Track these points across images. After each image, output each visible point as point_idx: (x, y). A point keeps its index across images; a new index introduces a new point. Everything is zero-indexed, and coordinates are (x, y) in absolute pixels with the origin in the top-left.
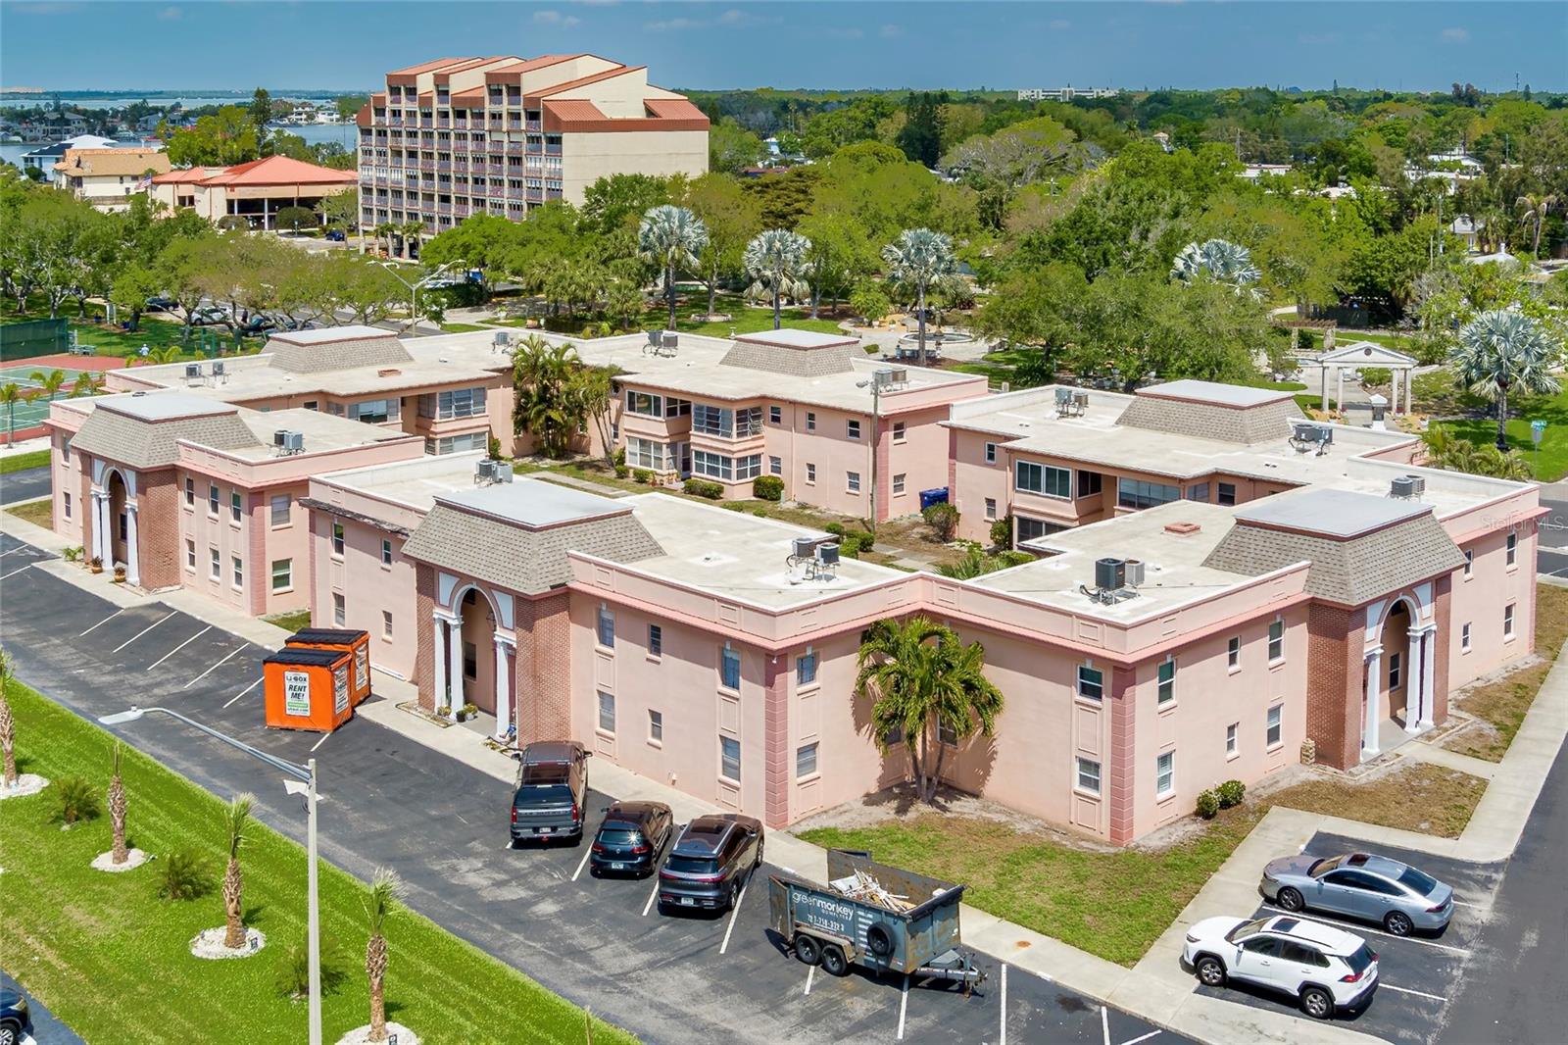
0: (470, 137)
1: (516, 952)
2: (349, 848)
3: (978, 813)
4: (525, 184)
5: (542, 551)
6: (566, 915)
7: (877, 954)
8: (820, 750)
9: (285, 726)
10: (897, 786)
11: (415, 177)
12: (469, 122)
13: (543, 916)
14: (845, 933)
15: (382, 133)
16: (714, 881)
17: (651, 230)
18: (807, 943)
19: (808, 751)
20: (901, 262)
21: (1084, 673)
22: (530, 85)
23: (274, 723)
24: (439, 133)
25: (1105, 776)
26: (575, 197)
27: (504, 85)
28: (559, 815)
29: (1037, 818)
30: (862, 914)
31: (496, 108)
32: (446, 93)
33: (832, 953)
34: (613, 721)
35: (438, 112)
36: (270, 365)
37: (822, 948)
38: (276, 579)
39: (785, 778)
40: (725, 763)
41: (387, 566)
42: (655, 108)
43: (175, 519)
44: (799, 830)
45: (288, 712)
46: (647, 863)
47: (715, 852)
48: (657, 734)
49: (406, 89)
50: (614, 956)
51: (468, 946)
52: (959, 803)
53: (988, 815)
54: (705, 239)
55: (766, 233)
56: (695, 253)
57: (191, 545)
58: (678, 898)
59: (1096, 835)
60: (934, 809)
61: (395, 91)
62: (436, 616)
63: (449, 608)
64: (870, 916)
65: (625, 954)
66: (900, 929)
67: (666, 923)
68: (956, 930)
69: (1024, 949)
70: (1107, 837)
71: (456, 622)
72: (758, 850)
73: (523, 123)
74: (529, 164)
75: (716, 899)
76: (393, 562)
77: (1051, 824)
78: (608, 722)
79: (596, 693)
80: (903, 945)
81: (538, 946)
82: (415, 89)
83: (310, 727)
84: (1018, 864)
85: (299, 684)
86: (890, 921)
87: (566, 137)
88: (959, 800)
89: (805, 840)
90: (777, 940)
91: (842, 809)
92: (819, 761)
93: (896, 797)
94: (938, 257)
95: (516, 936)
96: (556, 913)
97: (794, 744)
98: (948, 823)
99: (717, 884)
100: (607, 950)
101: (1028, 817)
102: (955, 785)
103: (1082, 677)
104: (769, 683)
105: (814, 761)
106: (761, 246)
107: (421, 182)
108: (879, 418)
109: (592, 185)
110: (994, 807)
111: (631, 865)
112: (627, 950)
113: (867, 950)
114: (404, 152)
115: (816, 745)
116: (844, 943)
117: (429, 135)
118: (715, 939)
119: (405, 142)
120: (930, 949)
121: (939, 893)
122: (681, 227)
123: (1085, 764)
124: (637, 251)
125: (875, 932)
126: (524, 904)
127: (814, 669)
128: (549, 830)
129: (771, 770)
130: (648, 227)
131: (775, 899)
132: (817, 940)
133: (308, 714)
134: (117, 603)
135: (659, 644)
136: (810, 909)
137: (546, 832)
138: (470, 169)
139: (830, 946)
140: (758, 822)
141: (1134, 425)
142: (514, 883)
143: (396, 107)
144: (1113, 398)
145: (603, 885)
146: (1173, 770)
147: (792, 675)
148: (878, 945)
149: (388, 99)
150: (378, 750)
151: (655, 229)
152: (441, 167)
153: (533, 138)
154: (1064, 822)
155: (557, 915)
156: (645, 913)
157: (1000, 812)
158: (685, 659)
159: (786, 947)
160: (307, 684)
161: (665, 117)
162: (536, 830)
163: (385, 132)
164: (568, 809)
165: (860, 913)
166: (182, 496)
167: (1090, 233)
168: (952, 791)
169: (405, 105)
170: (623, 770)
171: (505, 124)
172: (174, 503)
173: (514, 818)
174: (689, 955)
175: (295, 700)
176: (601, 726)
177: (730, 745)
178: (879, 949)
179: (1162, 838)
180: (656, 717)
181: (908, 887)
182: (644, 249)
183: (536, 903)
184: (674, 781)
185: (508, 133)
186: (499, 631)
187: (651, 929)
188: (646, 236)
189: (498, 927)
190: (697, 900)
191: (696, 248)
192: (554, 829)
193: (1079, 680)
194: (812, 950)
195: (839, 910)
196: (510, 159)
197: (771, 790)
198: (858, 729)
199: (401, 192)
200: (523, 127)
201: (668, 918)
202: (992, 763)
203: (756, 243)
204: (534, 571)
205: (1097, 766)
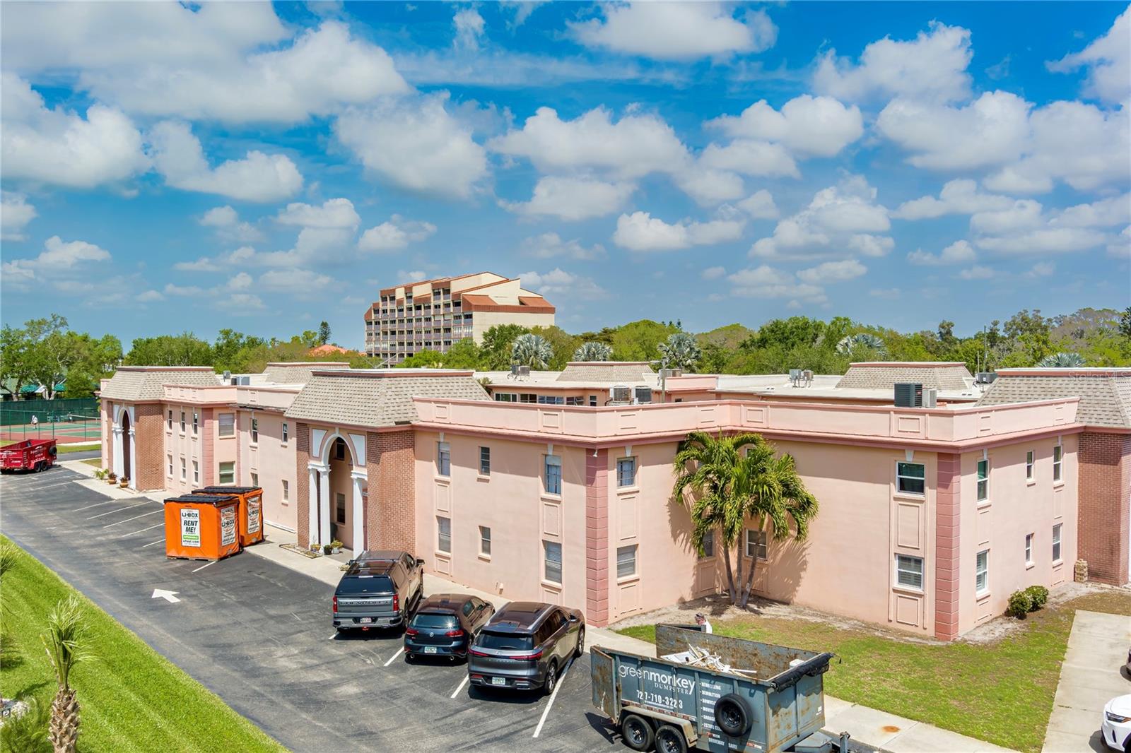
0: (423, 319)
1: (298, 732)
2: (177, 637)
3: (794, 616)
4: (452, 342)
5: (390, 393)
6: (368, 698)
7: (726, 734)
8: (639, 553)
9: (181, 555)
10: (709, 597)
11: (395, 345)
12: (423, 312)
13: (342, 697)
14: (684, 710)
15: (378, 323)
16: (528, 659)
17: (519, 347)
18: (636, 725)
19: (627, 552)
20: (668, 351)
21: (903, 469)
22: (456, 287)
23: (173, 553)
24: (407, 320)
25: (929, 571)
26: (479, 341)
27: (442, 289)
28: (380, 605)
29: (852, 619)
30: (707, 685)
31: (437, 302)
32: (411, 297)
33: (668, 735)
34: (449, 543)
35: (407, 308)
36: (266, 381)
37: (655, 731)
38: (222, 476)
39: (605, 577)
40: (547, 568)
41: (284, 444)
42: (524, 301)
43: (161, 441)
44: (619, 627)
45: (184, 544)
46: (463, 647)
47: (530, 628)
48: (486, 549)
49: (390, 297)
50: (409, 739)
51: (248, 726)
52: (771, 608)
53: (804, 617)
54: (552, 354)
55: (587, 344)
56: (545, 361)
57: (170, 457)
58: (489, 677)
59: (920, 631)
60: (748, 613)
61: (384, 299)
62: (310, 467)
63: (318, 459)
64: (718, 687)
65: (422, 737)
66: (758, 701)
67: (474, 706)
68: (820, 709)
69: (894, 735)
70: (931, 632)
71: (324, 470)
72: (579, 638)
73: (452, 309)
74: (455, 331)
75: (531, 679)
76: (289, 440)
77: (867, 624)
78: (445, 545)
79: (435, 518)
80: (762, 722)
81: (325, 726)
82: (394, 297)
83: (200, 556)
84: (852, 654)
85: (192, 519)
86: (745, 692)
87: (475, 314)
88: (770, 606)
89: (627, 635)
90: (598, 724)
91: (660, 612)
92: (638, 565)
93: (710, 604)
94: (691, 349)
95: (304, 716)
96: (356, 694)
97: (614, 545)
98: (767, 622)
99: (533, 662)
100: (403, 732)
101: (844, 619)
102: (765, 595)
103: (900, 474)
104: (590, 480)
105: (633, 564)
106: (583, 350)
107: (397, 347)
108: (666, 393)
109: (487, 331)
110: (807, 611)
111: (445, 649)
112: (425, 732)
113: (713, 731)
114: (389, 332)
115: (635, 547)
116: (684, 723)
117: (401, 321)
118: (529, 723)
119: (389, 327)
120: (793, 729)
121: (796, 663)
122: (537, 345)
123: (904, 559)
124: (511, 360)
125: (726, 707)
126: (325, 686)
127: (633, 472)
128: (369, 620)
129: (591, 567)
130: (517, 345)
131: (597, 673)
132: (649, 719)
133: (199, 545)
134: (112, 497)
135: (488, 464)
136: (638, 683)
137: (366, 622)
138: (424, 337)
139: (666, 727)
140: (579, 612)
141: (850, 387)
142: (324, 667)
143: (385, 308)
144: (827, 378)
145: (415, 671)
146: (987, 570)
147: (612, 474)
148: (729, 723)
149: (381, 303)
150: (249, 572)
151: (521, 347)
152: (408, 338)
153: (457, 316)
154: (883, 622)
155: (356, 696)
156: (454, 696)
157: (813, 615)
158: (511, 473)
159: (610, 732)
160: (198, 519)
161: (530, 306)
162: (357, 620)
163: (379, 322)
164: (389, 599)
165: (703, 684)
166: (166, 424)
167: (783, 334)
168: (762, 599)
169: (389, 306)
170: (457, 585)
171: (442, 311)
172: (161, 429)
173: (335, 608)
174: (496, 739)
175: (189, 534)
176: (440, 549)
177: (552, 549)
178: (731, 728)
179: (985, 634)
180: (485, 532)
181: (755, 660)
182: (516, 359)
183: (338, 685)
184: (501, 590)
185: (444, 315)
186: (355, 469)
187: (457, 711)
188: (516, 351)
189: (289, 706)
190: (510, 679)
191: (546, 358)
192: (374, 619)
193: (898, 476)
194: (643, 733)
195: (676, 681)
196: (444, 329)
197: (591, 588)
198: (675, 536)
199: (387, 354)
200: (452, 311)
201: (478, 701)
202: (803, 574)
203: (580, 351)
204: (381, 408)
205: (918, 561)
